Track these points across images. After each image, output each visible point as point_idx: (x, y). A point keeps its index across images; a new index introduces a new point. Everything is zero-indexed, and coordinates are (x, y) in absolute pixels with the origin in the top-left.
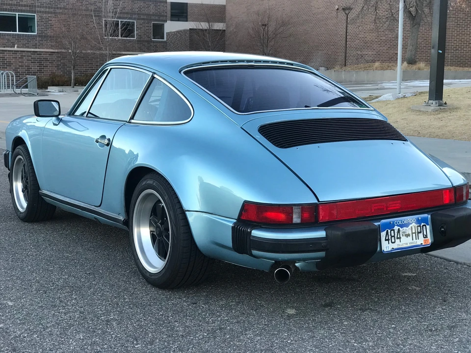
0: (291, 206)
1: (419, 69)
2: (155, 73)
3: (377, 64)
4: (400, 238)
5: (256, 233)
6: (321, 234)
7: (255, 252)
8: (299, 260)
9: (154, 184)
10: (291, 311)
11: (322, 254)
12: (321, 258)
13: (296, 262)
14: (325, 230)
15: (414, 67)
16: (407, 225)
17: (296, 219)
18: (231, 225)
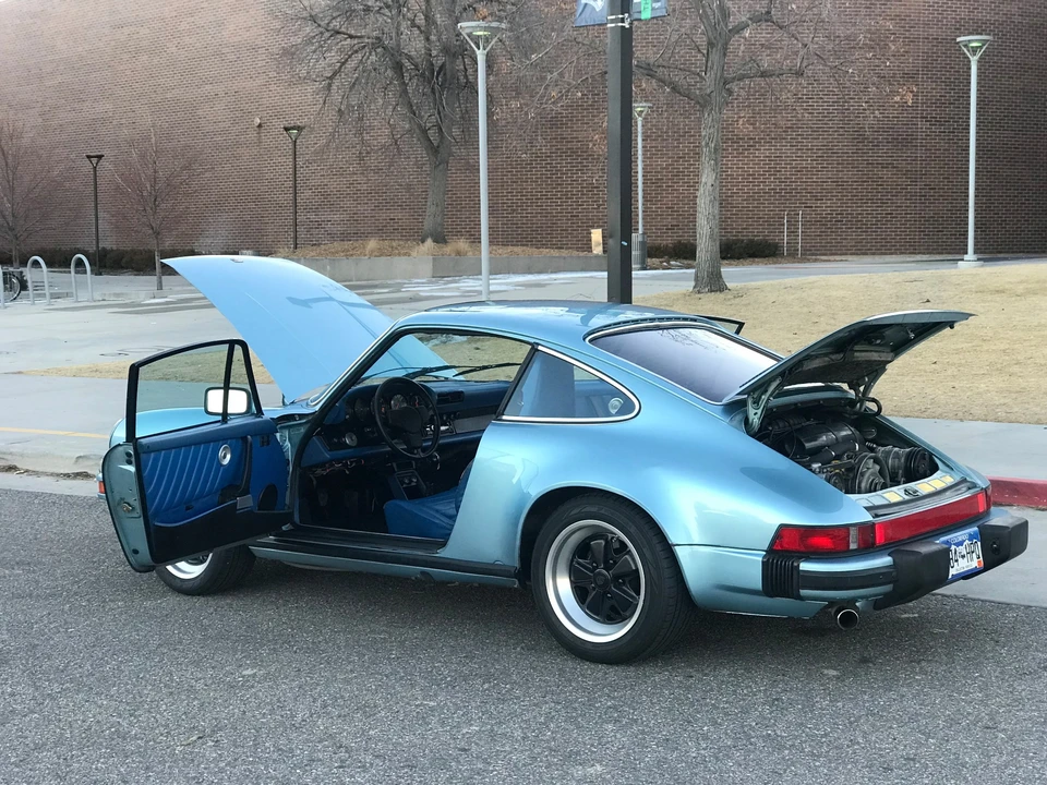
0: (847, 527)
1: (458, 253)
2: (538, 344)
3: (372, 244)
4: (957, 561)
5: (805, 566)
6: (884, 561)
7: (804, 592)
8: (862, 597)
9: (602, 512)
10: (833, 673)
11: (888, 588)
12: (886, 595)
13: (857, 601)
14: (889, 555)
15: (448, 249)
16: (961, 544)
17: (853, 546)
18: (761, 559)
